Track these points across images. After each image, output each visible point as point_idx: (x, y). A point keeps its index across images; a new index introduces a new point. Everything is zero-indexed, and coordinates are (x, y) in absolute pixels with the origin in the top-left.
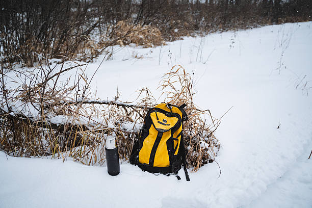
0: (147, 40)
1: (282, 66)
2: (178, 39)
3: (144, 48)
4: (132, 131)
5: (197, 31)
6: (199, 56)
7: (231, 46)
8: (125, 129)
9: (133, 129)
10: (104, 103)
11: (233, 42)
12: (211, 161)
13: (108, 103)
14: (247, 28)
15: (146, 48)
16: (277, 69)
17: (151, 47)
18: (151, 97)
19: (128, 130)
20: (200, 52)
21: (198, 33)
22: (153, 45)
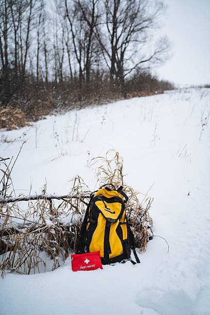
0: (10, 123)
1: (156, 138)
2: (41, 119)
3: (8, 130)
4: (71, 224)
5: (56, 110)
6: (75, 134)
7: (102, 123)
8: (60, 224)
9: (71, 222)
10: (32, 199)
11: (104, 119)
12: (151, 238)
13: (36, 199)
14: (102, 104)
15: (10, 130)
16: (153, 141)
17: (16, 129)
18: (82, 185)
19: (65, 224)
20: (76, 131)
21: (57, 112)
22: (17, 127)
